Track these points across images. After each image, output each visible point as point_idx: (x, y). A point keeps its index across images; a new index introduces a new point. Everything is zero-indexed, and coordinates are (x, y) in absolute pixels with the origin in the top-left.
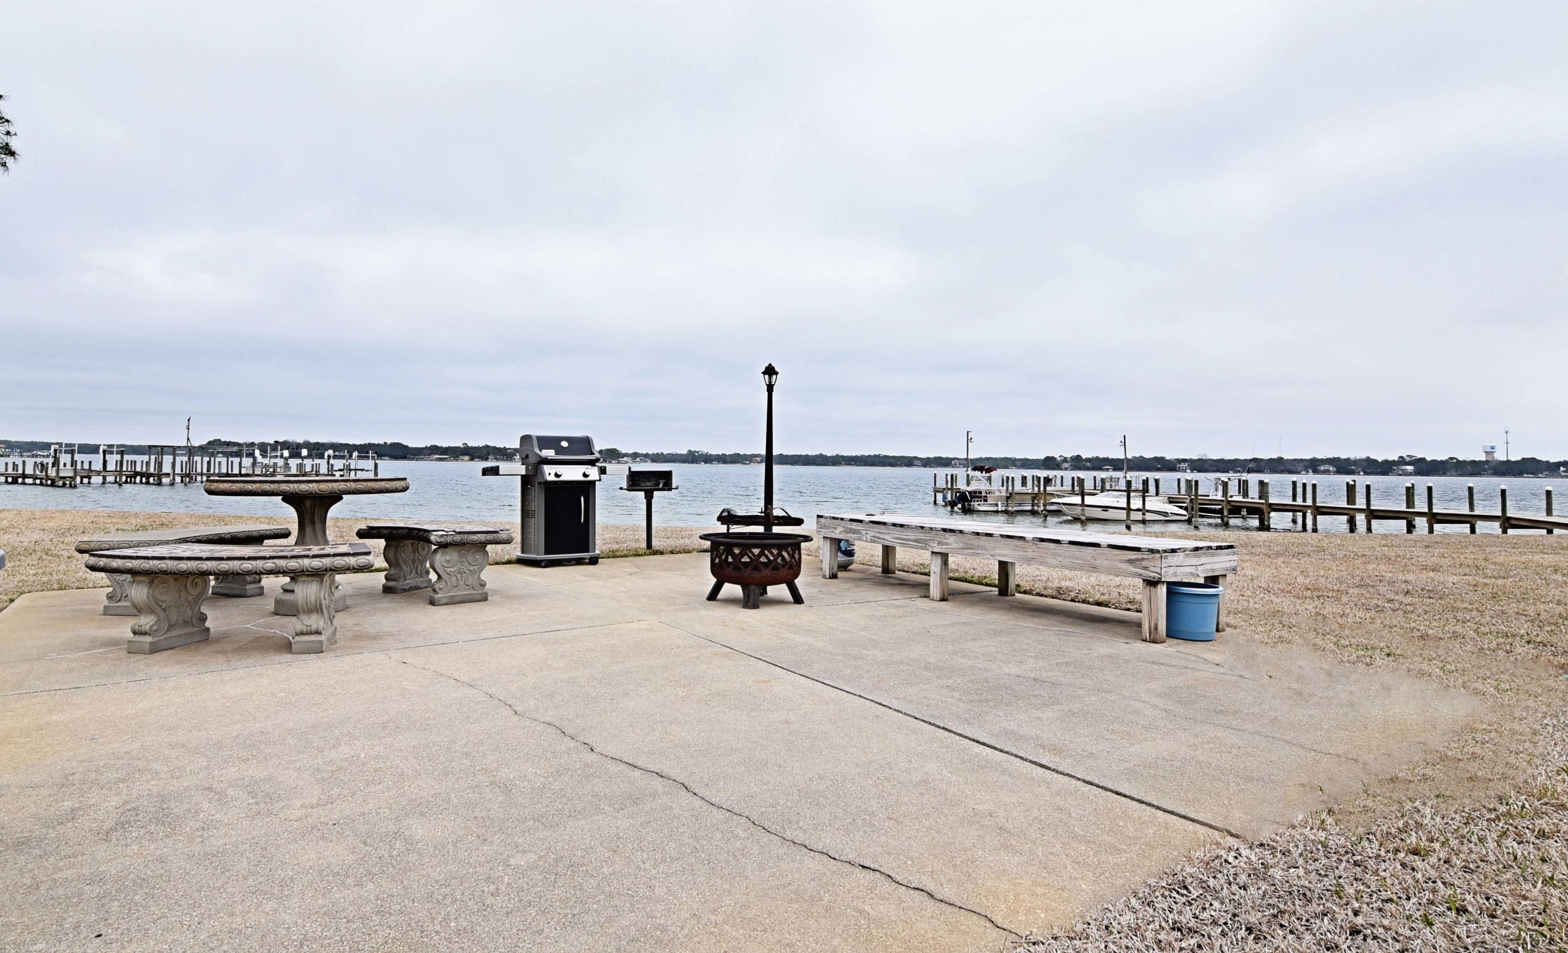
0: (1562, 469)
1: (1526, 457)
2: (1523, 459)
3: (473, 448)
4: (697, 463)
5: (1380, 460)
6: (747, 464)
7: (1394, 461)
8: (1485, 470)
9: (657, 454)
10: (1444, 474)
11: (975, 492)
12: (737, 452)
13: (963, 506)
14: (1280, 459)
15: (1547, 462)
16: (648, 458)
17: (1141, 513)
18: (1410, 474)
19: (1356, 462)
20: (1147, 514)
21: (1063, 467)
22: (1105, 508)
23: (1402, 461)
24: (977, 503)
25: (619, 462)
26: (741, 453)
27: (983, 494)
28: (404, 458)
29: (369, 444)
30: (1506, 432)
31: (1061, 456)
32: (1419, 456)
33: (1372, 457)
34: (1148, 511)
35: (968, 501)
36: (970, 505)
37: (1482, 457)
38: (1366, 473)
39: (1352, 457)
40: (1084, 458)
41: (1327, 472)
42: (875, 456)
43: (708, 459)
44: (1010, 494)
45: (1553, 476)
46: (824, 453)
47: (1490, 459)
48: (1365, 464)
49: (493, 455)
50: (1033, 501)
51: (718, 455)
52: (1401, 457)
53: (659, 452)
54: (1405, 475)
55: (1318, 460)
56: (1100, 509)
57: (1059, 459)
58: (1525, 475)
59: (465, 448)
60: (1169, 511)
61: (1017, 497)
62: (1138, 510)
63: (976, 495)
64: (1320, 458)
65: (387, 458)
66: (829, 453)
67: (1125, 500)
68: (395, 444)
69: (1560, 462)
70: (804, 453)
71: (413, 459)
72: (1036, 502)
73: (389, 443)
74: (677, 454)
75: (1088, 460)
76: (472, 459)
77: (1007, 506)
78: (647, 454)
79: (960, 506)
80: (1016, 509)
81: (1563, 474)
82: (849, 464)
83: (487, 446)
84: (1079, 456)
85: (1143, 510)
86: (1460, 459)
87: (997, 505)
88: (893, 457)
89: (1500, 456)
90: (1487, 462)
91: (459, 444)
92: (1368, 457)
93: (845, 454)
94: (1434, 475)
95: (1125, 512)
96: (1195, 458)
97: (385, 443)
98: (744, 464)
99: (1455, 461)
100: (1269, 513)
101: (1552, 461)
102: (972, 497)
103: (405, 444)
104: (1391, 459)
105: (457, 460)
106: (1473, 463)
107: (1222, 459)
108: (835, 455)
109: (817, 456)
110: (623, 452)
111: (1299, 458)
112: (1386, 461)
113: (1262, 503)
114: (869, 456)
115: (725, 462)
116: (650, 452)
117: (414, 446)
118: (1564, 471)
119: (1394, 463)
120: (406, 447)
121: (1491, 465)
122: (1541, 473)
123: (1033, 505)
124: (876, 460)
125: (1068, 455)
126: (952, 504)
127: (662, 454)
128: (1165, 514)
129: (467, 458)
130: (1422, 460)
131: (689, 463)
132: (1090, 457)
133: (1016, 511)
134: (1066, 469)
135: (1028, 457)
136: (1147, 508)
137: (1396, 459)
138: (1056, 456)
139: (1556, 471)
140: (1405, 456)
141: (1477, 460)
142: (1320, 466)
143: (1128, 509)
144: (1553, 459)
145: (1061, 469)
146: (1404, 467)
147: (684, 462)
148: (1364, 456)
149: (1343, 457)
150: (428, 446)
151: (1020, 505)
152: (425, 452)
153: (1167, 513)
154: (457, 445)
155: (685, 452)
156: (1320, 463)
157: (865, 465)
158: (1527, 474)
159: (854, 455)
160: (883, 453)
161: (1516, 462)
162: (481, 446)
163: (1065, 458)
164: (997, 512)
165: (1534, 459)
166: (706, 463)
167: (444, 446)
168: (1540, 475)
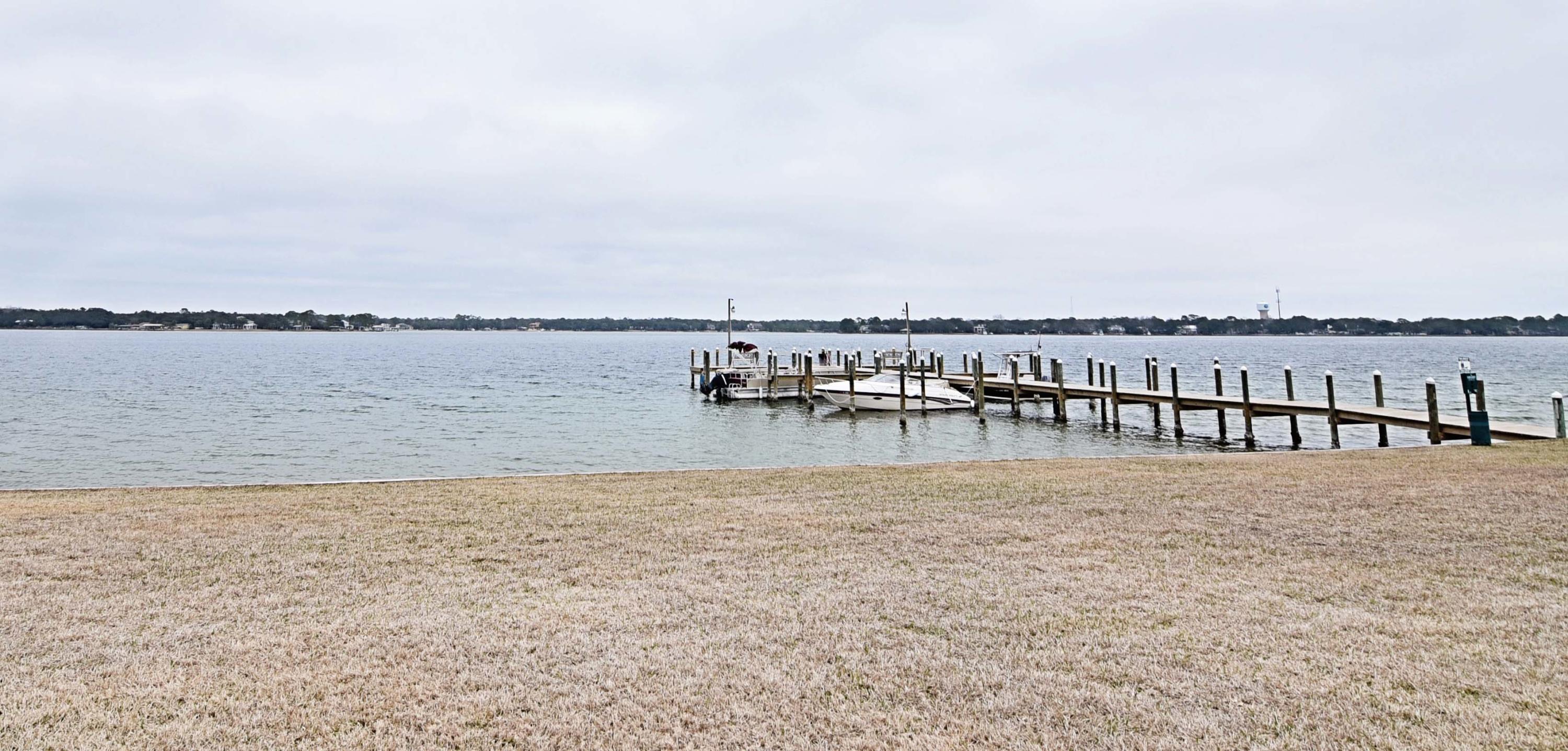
0: (1329, 327)
1: (1297, 315)
2: (1294, 317)
3: (195, 314)
4: (466, 329)
5: (1165, 320)
6: (524, 330)
7: (1178, 320)
8: (1261, 329)
9: (421, 319)
10: (1224, 333)
11: (733, 375)
12: (514, 317)
13: (718, 396)
14: (1073, 319)
15: (1315, 320)
16: (409, 324)
17: (920, 401)
18: (1193, 334)
19: (1143, 322)
20: (927, 401)
21: (861, 329)
22: (878, 396)
23: (1185, 321)
24: (733, 389)
25: (374, 330)
26: (518, 318)
27: (742, 378)
28: (105, 326)
29: (62, 310)
30: (1277, 291)
31: (859, 318)
32: (1201, 316)
33: (1158, 317)
34: (928, 398)
35: (724, 386)
36: (726, 391)
37: (1257, 316)
38: (1153, 333)
39: (1139, 317)
40: (882, 320)
41: (1116, 332)
42: (666, 319)
43: (479, 325)
44: (773, 377)
45: (1322, 334)
46: (610, 317)
47: (1264, 318)
48: (1151, 324)
49: (218, 322)
50: (800, 385)
51: (491, 320)
52: (1184, 317)
53: (423, 317)
54: (1189, 335)
55: (1108, 320)
56: (872, 397)
57: (857, 321)
58: (1297, 333)
59: (184, 314)
60: (950, 398)
61: (781, 381)
62: (916, 397)
63: (733, 379)
64: (1109, 318)
65: (83, 327)
66: (616, 317)
67: (899, 385)
68: (95, 309)
69: (1327, 320)
70: (588, 317)
71: (116, 328)
72: (803, 386)
73: (87, 309)
74: (444, 320)
75: (886, 322)
76: (192, 327)
77: (770, 392)
78: (409, 319)
79: (714, 392)
80: (780, 395)
81: (1331, 332)
82: (637, 329)
83: (213, 312)
84: (877, 318)
85: (923, 398)
86: (1238, 318)
87: (758, 391)
88: (685, 321)
89: (1273, 315)
90: (1262, 321)
91: (176, 309)
92: (1154, 317)
93: (634, 318)
94: (1215, 334)
95: (899, 399)
96: (991, 319)
97: (83, 309)
98: (521, 330)
99: (1233, 320)
100: (1064, 401)
101: (1319, 319)
102: (729, 381)
103: (108, 310)
104: (1175, 318)
105: (173, 330)
106: (1250, 321)
107: (1017, 320)
108: (622, 318)
109: (602, 321)
110: (381, 317)
111: (1089, 318)
112: (1171, 321)
113: (1056, 389)
114: (660, 320)
115: (499, 328)
116: (413, 318)
117: (120, 312)
118: (1331, 329)
119: (1177, 322)
120: (110, 314)
121: (1266, 324)
122: (1312, 331)
123: (800, 391)
124: (666, 323)
125: (866, 317)
126: (705, 390)
127: (427, 320)
128: (945, 401)
129: (186, 326)
130: (1204, 319)
131: (457, 329)
132: (888, 319)
133: (779, 398)
134: (864, 332)
135: (826, 320)
136: (927, 394)
137: (1180, 319)
138: (854, 318)
139: (1324, 329)
140: (1187, 315)
141: (1253, 319)
142: (1110, 326)
143: (903, 396)
144: (1321, 318)
145: (858, 332)
146: (1187, 327)
147: (452, 328)
148: (1150, 316)
149: (1131, 316)
150: (139, 312)
151: (786, 390)
152: (134, 319)
153: (948, 400)
154: (175, 311)
155: (453, 317)
156: (1110, 323)
157: (655, 330)
158: (1299, 332)
159: (643, 319)
160: (675, 316)
161: (1288, 321)
162: (205, 311)
163: (863, 321)
164: (758, 399)
165: (1303, 318)
166: (477, 329)
167: (158, 312)
168: (1311, 333)
